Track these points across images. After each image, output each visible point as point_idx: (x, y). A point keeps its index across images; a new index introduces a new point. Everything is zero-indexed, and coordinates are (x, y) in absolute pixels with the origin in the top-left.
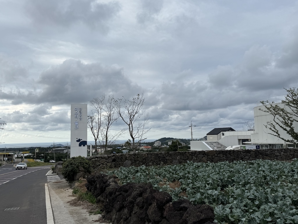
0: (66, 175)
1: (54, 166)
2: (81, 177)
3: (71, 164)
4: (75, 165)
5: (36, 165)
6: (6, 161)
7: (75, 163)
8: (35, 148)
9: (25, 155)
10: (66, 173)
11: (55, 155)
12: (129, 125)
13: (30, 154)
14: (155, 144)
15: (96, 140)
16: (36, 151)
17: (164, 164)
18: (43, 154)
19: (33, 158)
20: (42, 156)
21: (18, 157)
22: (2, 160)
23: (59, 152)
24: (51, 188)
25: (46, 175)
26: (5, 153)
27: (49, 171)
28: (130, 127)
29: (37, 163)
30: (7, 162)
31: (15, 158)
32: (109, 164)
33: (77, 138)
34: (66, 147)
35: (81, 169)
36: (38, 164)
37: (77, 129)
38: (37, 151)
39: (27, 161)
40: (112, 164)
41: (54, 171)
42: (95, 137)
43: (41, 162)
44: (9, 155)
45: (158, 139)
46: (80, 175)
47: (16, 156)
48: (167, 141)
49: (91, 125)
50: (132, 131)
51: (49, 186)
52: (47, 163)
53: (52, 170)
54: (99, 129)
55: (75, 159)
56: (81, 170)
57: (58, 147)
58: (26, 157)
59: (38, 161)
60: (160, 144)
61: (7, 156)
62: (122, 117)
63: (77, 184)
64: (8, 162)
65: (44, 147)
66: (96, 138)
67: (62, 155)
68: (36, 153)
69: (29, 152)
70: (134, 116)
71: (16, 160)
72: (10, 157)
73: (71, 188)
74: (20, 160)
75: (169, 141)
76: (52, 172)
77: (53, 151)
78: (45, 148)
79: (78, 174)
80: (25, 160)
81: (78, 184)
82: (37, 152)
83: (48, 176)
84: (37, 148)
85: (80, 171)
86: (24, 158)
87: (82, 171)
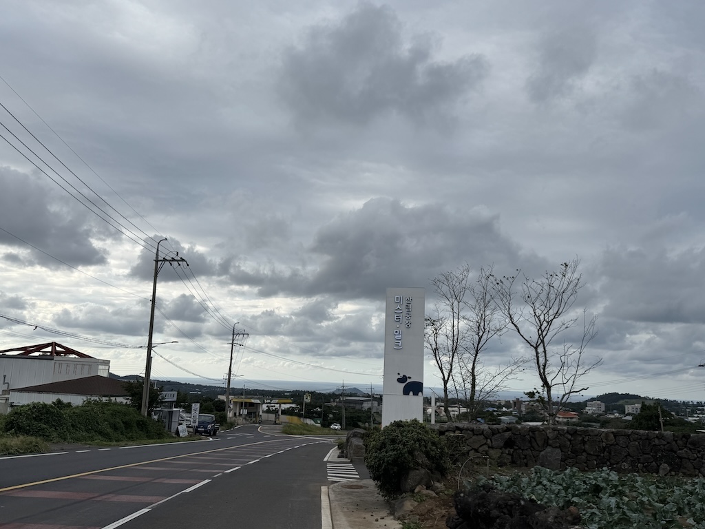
0: (378, 471)
1: (344, 438)
2: (419, 483)
3: (393, 441)
4: (404, 445)
5: (305, 432)
6: (244, 416)
7: (405, 439)
8: (304, 393)
9: (284, 407)
10: (380, 465)
11: (344, 411)
12: (536, 348)
13: (293, 406)
14: (587, 408)
15: (446, 382)
16: (305, 400)
17: (673, 473)
18: (320, 407)
19: (300, 416)
20: (316, 412)
21: (268, 411)
22: (237, 414)
23: (352, 405)
24: (337, 503)
25: (325, 459)
26: (244, 399)
27: (331, 451)
28: (537, 353)
29: (307, 428)
30: (245, 418)
31: (263, 412)
32: (495, 453)
33: (399, 374)
34: (368, 396)
35: (422, 459)
36: (308, 430)
37: (398, 349)
38: (307, 399)
39: (287, 421)
40: (505, 455)
41: (342, 452)
42: (443, 375)
43: (313, 425)
44: (252, 404)
45: (595, 395)
46: (418, 477)
47: (265, 407)
48: (621, 402)
49: (434, 343)
50: (545, 366)
51: (332, 496)
52: (326, 430)
53: (339, 448)
54: (453, 354)
55: (403, 427)
56: (420, 461)
57: (351, 396)
58: (284, 412)
59: (310, 422)
60: (603, 408)
61: (248, 405)
62: (516, 326)
63: (409, 505)
64: (247, 420)
65: (322, 392)
66: (446, 378)
67: (360, 415)
68: (306, 404)
69: (291, 401)
70: (549, 323)
71: (264, 416)
72: (252, 410)
73: (392, 513)
74: (272, 417)
75: (628, 403)
76: (338, 452)
77: (340, 402)
78: (324, 395)
79: (412, 474)
80: (284, 418)
81: (412, 505)
82: (307, 401)
83: (329, 465)
84: (308, 392)
85: (418, 464)
86: (280, 413)
87: (423, 466)
